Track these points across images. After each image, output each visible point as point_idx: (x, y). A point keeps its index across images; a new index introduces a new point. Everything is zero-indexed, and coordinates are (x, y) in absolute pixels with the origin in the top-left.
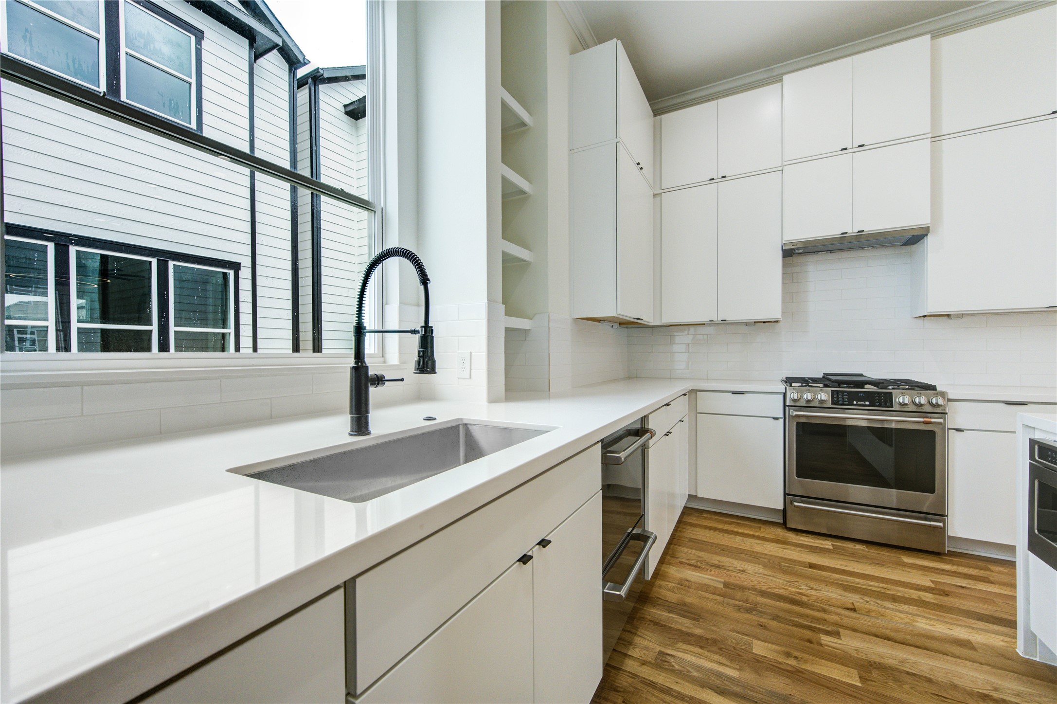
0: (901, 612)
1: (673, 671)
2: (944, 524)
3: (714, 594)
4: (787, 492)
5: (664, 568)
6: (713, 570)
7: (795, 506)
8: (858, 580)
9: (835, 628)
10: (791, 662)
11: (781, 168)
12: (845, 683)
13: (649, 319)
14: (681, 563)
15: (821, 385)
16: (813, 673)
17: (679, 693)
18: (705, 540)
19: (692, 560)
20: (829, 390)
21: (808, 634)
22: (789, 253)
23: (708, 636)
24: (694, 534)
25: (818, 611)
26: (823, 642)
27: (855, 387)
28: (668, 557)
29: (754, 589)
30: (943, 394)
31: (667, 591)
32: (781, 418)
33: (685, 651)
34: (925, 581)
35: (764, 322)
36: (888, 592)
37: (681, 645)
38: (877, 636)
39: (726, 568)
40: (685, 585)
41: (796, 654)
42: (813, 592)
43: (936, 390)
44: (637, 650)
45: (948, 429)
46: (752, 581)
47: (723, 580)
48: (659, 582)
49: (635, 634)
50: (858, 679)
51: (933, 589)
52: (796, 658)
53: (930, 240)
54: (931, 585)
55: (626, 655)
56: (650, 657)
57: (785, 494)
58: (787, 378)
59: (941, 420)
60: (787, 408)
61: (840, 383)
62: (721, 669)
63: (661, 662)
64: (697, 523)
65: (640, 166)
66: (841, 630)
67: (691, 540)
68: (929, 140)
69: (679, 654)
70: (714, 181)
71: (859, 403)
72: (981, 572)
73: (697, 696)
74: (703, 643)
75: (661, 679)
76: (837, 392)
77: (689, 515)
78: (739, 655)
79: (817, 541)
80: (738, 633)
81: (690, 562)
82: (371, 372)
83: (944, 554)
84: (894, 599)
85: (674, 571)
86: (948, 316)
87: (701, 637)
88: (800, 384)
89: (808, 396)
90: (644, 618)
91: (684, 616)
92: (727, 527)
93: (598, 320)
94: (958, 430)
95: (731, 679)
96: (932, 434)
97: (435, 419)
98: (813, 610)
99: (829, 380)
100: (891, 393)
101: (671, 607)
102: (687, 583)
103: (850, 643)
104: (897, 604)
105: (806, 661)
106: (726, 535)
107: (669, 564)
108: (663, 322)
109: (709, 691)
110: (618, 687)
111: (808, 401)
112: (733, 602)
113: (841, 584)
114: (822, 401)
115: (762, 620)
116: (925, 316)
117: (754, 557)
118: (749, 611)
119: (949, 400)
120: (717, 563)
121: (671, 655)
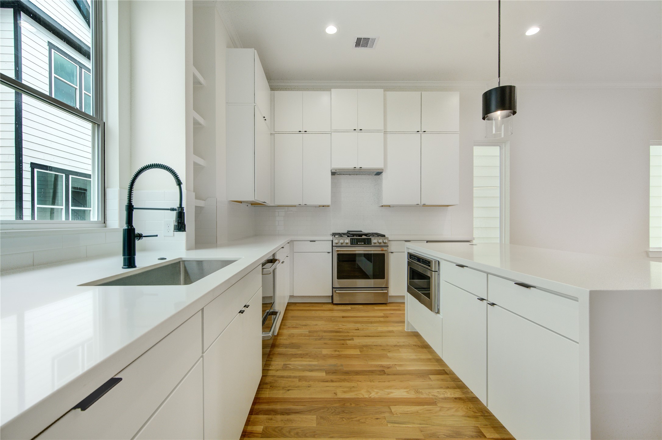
0: (373, 326)
1: (291, 369)
2: (388, 291)
3: (305, 336)
4: (333, 287)
5: (281, 331)
6: (304, 328)
7: (337, 293)
8: (360, 319)
9: (352, 338)
10: (337, 353)
11: (330, 133)
12: (355, 354)
13: (269, 203)
14: (289, 327)
15: (346, 236)
16: (344, 354)
17: (294, 376)
18: (299, 315)
19: (294, 325)
20: (350, 238)
21: (342, 342)
22: (333, 174)
23: (304, 353)
24: (293, 314)
25: (346, 333)
26: (347, 343)
27: (359, 237)
28: (282, 326)
29: (321, 331)
30: (387, 238)
31: (283, 340)
32: (331, 252)
33: (295, 361)
34: (381, 314)
35: (323, 206)
36: (369, 321)
37: (293, 359)
38: (366, 336)
39: (310, 325)
40: (291, 336)
41: (338, 350)
42: (344, 327)
43: (385, 237)
44: (273, 366)
45: (389, 252)
46: (321, 328)
47: (308, 330)
48: (279, 338)
49: (272, 361)
50: (359, 352)
51: (384, 316)
52: (338, 351)
53: (384, 175)
54: (383, 315)
55: (268, 370)
56: (280, 367)
57: (333, 288)
58: (333, 233)
59: (386, 249)
60: (333, 247)
61: (354, 235)
62: (311, 363)
63: (285, 368)
64: (294, 309)
65: (265, 119)
66: (354, 338)
67: (292, 317)
68: (383, 133)
69: (293, 363)
70: (301, 133)
71: (360, 243)
72: (398, 307)
73: (302, 375)
74: (302, 356)
75: (285, 373)
76: (352, 239)
77: (289, 306)
78: (317, 356)
79: (345, 307)
80: (316, 348)
81: (293, 326)
82: (136, 232)
83: (388, 304)
84: (371, 322)
85: (285, 332)
86: (390, 206)
87: (301, 354)
88: (338, 236)
89: (342, 241)
90: (274, 354)
91: (293, 348)
92: (308, 308)
93: (241, 202)
94: (392, 253)
95: (315, 365)
96: (384, 255)
97: (166, 259)
98: (344, 333)
99: (349, 234)
100: (371, 239)
101: (286, 346)
102: (293, 335)
103: (357, 341)
104: (372, 324)
105: (342, 351)
106: (308, 312)
107: (283, 329)
108: (275, 204)
109: (306, 372)
110: (267, 382)
111: (342, 243)
112: (313, 338)
113: (354, 321)
114: (347, 243)
115: (325, 341)
116: (382, 206)
117: (321, 318)
118: (320, 339)
119: (389, 241)
120: (305, 324)
121: (289, 364)
